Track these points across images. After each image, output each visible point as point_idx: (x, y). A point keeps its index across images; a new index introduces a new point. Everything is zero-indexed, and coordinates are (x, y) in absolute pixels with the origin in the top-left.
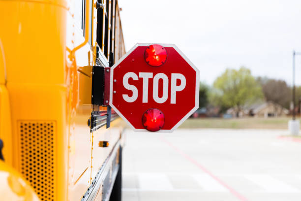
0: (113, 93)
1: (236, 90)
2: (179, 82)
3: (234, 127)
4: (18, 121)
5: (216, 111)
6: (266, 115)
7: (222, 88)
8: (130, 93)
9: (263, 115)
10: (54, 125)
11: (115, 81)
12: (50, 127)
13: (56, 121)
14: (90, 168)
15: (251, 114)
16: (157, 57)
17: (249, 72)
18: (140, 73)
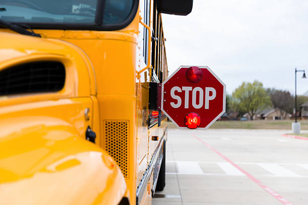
0: (164, 101)
1: (250, 99)
2: (211, 94)
3: (249, 127)
4: (104, 120)
5: (235, 115)
6: (274, 118)
7: (239, 97)
8: (176, 102)
9: (272, 118)
10: (128, 123)
11: (165, 92)
12: (125, 124)
13: (129, 121)
14: (147, 155)
15: (263, 118)
16: (195, 76)
17: (261, 85)
18: (183, 87)
